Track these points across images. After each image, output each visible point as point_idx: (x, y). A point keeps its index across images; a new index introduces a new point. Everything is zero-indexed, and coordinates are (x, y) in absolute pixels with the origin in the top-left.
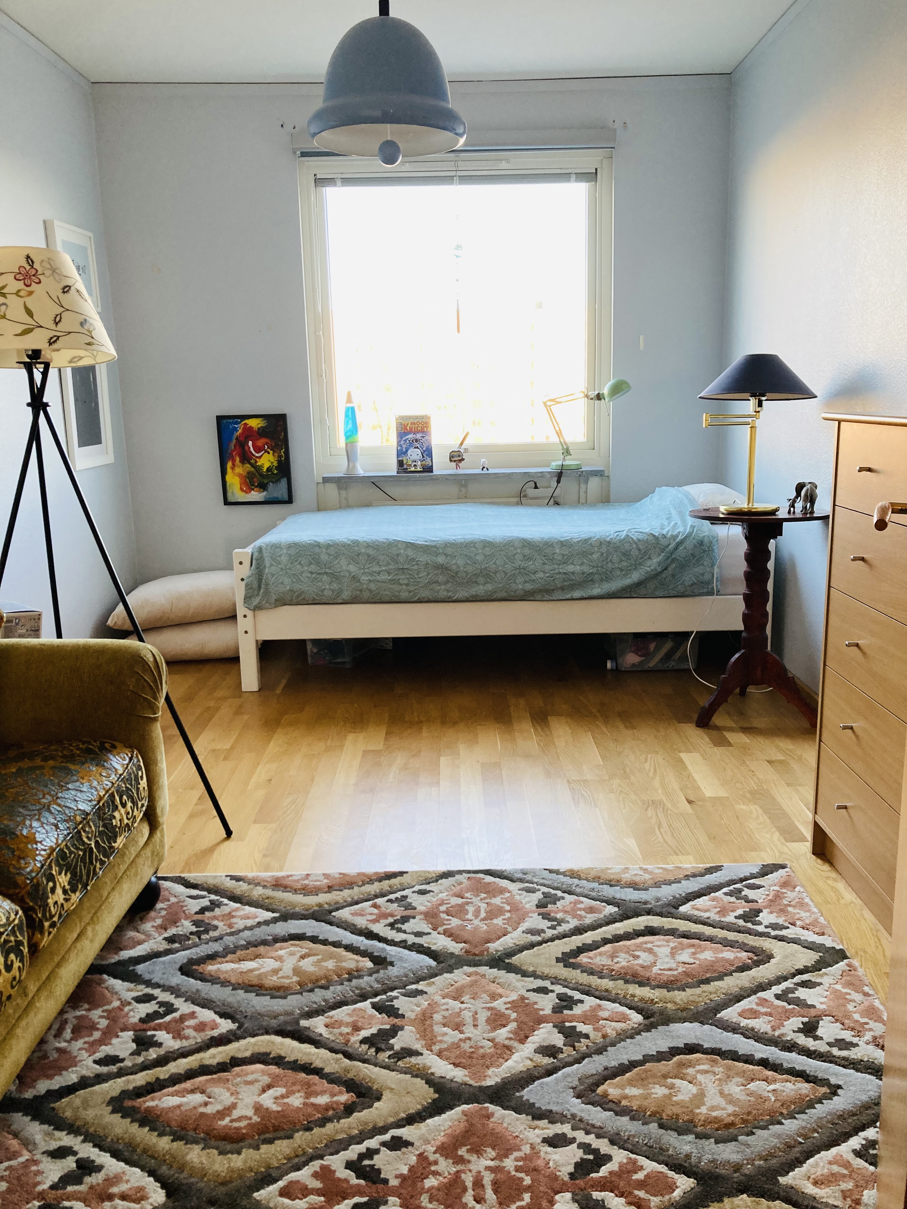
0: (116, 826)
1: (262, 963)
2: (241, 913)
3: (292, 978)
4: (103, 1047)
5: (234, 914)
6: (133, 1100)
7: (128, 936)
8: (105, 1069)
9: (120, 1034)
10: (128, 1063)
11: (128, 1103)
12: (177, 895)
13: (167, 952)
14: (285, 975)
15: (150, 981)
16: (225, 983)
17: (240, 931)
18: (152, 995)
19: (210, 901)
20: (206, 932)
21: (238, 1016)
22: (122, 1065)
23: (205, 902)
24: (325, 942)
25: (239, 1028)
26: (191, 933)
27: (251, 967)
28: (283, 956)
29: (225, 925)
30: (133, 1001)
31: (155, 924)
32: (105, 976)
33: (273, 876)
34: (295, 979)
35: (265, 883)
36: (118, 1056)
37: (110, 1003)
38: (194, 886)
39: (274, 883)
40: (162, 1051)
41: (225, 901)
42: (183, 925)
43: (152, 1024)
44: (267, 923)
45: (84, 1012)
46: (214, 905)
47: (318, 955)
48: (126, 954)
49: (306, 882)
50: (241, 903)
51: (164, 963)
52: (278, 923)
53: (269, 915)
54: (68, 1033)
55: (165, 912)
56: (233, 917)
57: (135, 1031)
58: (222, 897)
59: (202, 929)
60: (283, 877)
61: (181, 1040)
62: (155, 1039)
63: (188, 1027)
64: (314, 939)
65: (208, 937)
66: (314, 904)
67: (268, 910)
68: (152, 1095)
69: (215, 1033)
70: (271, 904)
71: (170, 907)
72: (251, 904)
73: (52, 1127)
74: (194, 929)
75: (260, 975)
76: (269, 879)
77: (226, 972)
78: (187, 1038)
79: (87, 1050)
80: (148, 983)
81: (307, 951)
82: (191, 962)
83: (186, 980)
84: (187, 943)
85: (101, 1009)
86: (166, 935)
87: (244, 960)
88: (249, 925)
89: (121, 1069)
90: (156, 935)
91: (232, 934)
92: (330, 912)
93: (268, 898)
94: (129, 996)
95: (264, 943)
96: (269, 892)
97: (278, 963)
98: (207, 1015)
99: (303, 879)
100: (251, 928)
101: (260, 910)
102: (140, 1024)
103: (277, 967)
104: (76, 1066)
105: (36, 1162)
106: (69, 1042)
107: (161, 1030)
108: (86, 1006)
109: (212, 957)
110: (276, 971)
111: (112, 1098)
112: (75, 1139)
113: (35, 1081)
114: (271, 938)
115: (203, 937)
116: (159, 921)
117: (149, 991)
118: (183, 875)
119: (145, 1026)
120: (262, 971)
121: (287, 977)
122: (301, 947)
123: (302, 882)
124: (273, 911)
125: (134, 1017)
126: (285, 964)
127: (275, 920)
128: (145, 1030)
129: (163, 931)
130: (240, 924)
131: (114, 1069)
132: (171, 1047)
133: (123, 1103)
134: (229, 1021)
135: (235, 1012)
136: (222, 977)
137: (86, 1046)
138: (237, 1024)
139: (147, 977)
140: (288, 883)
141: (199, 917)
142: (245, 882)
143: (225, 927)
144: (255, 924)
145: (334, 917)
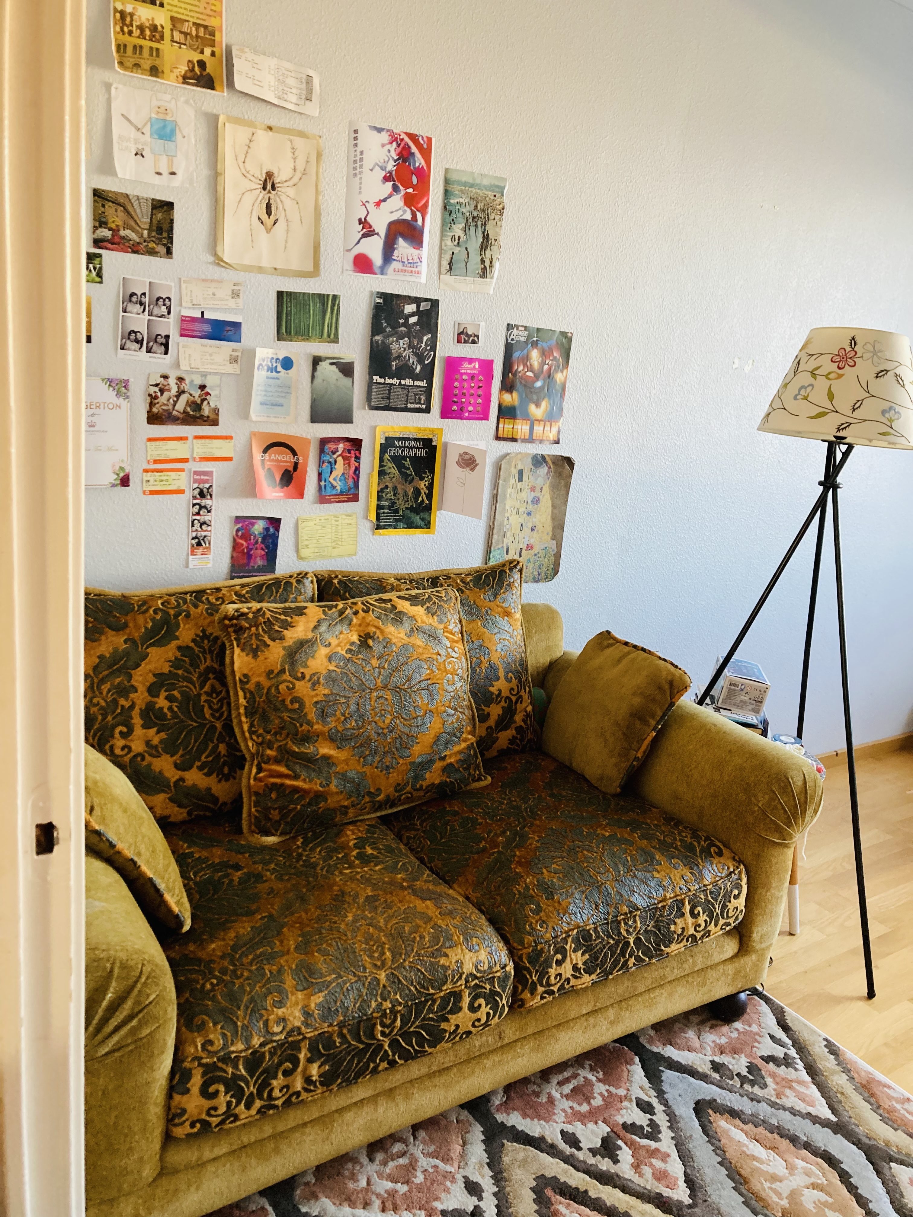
0: (675, 932)
1: (771, 1158)
2: (802, 1089)
3: (782, 1199)
4: (578, 1124)
5: (794, 1084)
6: (555, 1192)
7: (687, 1036)
8: (562, 1146)
9: (600, 1122)
10: (580, 1155)
11: (549, 1192)
12: (763, 1025)
13: (704, 1077)
14: (780, 1190)
15: (664, 1092)
16: (719, 1150)
17: (784, 1109)
18: (653, 1108)
19: (786, 1054)
20: (753, 1083)
21: (699, 1194)
22: (576, 1152)
23: (779, 1052)
24: (852, 1189)
25: (690, 1207)
26: (738, 1075)
27: (756, 1154)
28: (797, 1168)
29: (775, 1090)
30: (634, 1101)
31: (718, 1041)
32: (637, 1059)
33: (870, 1073)
34: (785, 1203)
35: (856, 1076)
36: (580, 1142)
37: (617, 1087)
38: (785, 1028)
39: (864, 1082)
40: (613, 1168)
41: (800, 1065)
42: (738, 1060)
43: (629, 1136)
44: (815, 1120)
45: (594, 1079)
46: (787, 1061)
47: (831, 1196)
48: (670, 1052)
49: (898, 1106)
50: (812, 1079)
51: (690, 1084)
52: (825, 1129)
53: (826, 1113)
54: (567, 1089)
55: (737, 1035)
56: (791, 1088)
57: (612, 1131)
58: (801, 1059)
59: (751, 1077)
60: (879, 1083)
61: (635, 1173)
62: (618, 1152)
63: (651, 1165)
64: (844, 1177)
65: (750, 1090)
66: (882, 1137)
67: (831, 1107)
68: (572, 1202)
69: (666, 1192)
70: (840, 1102)
71: (746, 1033)
72: (822, 1088)
73: (488, 1161)
74: (744, 1072)
75: (758, 1169)
76: (863, 1074)
77: (731, 1139)
78: (641, 1175)
79: (566, 1116)
80: (660, 1094)
81: (825, 1182)
82: (712, 1104)
83: (691, 1118)
84: (728, 1081)
85: (607, 1087)
86: (717, 1059)
87: (757, 1141)
88: (797, 1108)
89: (572, 1155)
90: (709, 1052)
91: (773, 1105)
92: (891, 1159)
93: (842, 1093)
94: (637, 1092)
95: (794, 1140)
96: (849, 1089)
97: (787, 1172)
98: (676, 1168)
99: (898, 1100)
100: (794, 1112)
101: (823, 1101)
102: (621, 1127)
103: (780, 1174)
104: (547, 1122)
105: (453, 1180)
106: (562, 1095)
107: (630, 1148)
108: (601, 1075)
109: (734, 1114)
110: (774, 1178)
111: (543, 1175)
112: (492, 1186)
113: (514, 1109)
114: (805, 1139)
115: (747, 1086)
116: (723, 1041)
117: (655, 1102)
118: (787, 1009)
119: (622, 1133)
120: (763, 1167)
121: (779, 1194)
122: (823, 1174)
123: (894, 1103)
124: (834, 1111)
125: (623, 1116)
126: (791, 1178)
127: (825, 1124)
128: (619, 1137)
129: (718, 1052)
130: (790, 1100)
131: (568, 1150)
132: (623, 1173)
133: (545, 1188)
134: (688, 1191)
135: (701, 1187)
136: (723, 1141)
137: (569, 1111)
138: (691, 1201)
139: (665, 1087)
140: (878, 1093)
141: (760, 1063)
142: (836, 1060)
143: (773, 1092)
144: (804, 1111)
145: (890, 1168)
